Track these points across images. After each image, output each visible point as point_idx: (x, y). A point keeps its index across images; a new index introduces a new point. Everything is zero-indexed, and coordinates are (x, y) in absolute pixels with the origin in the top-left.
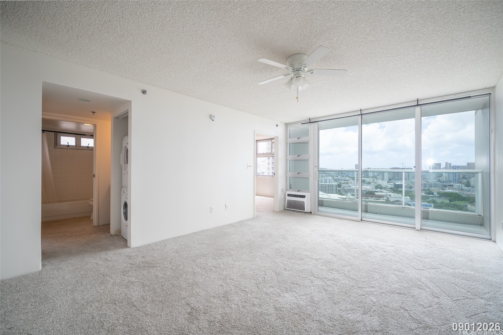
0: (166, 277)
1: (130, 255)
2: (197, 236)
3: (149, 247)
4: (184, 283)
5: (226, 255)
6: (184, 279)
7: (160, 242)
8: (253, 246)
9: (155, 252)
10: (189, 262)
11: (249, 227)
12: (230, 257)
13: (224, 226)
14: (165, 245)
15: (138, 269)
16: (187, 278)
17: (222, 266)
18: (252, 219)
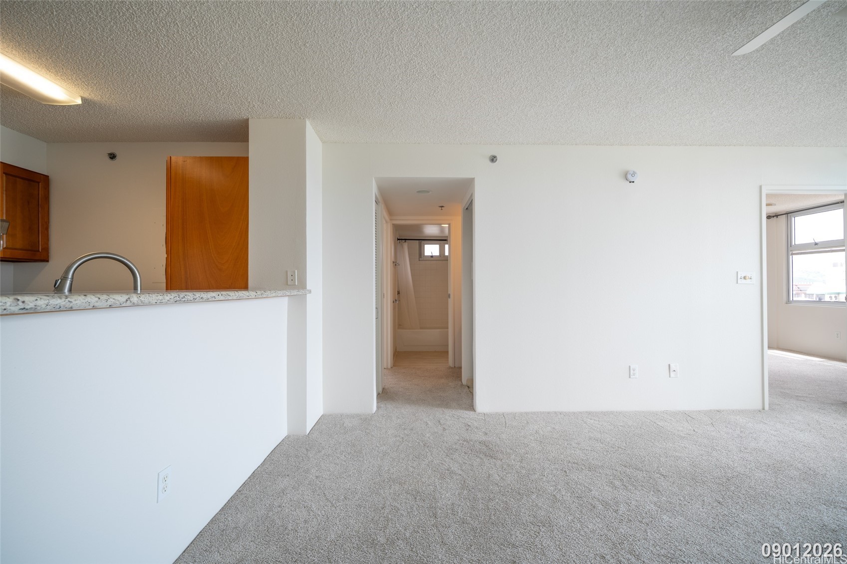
0: (502, 485)
1: (469, 424)
2: (592, 421)
3: (502, 419)
4: (527, 513)
5: (642, 486)
6: (531, 504)
7: (521, 414)
8: (733, 488)
9: (506, 429)
10: (555, 472)
11: (738, 432)
12: (652, 493)
13: (665, 412)
14: (528, 423)
15: (470, 452)
16: (537, 505)
17: (622, 508)
18: (755, 411)
